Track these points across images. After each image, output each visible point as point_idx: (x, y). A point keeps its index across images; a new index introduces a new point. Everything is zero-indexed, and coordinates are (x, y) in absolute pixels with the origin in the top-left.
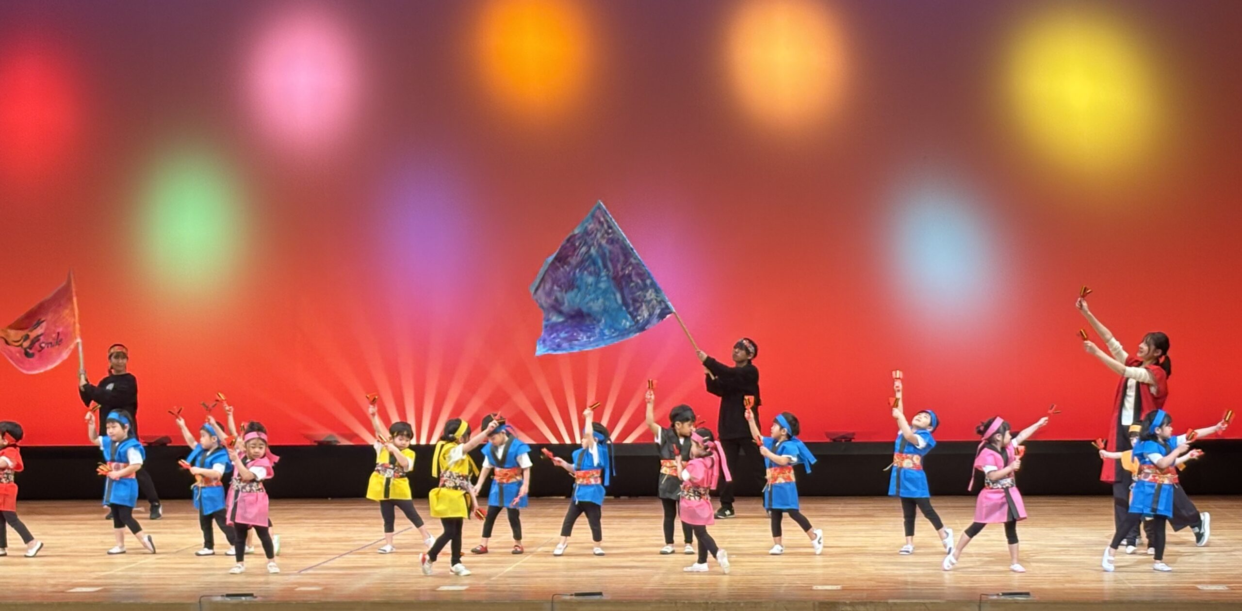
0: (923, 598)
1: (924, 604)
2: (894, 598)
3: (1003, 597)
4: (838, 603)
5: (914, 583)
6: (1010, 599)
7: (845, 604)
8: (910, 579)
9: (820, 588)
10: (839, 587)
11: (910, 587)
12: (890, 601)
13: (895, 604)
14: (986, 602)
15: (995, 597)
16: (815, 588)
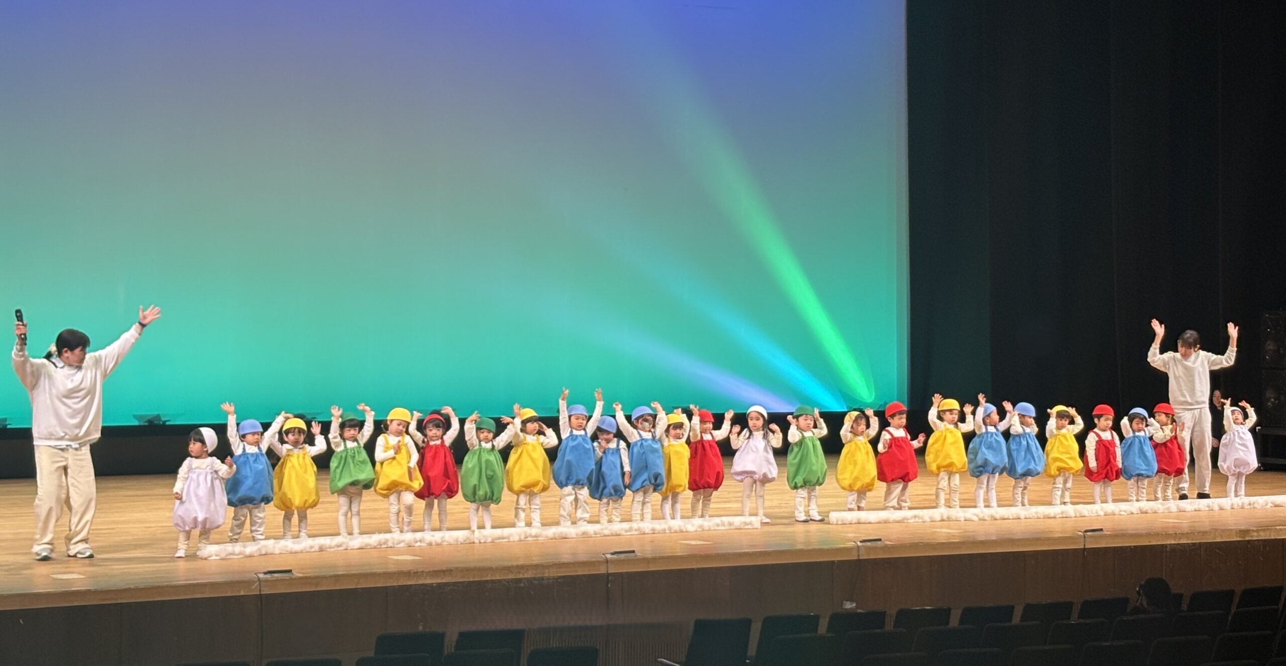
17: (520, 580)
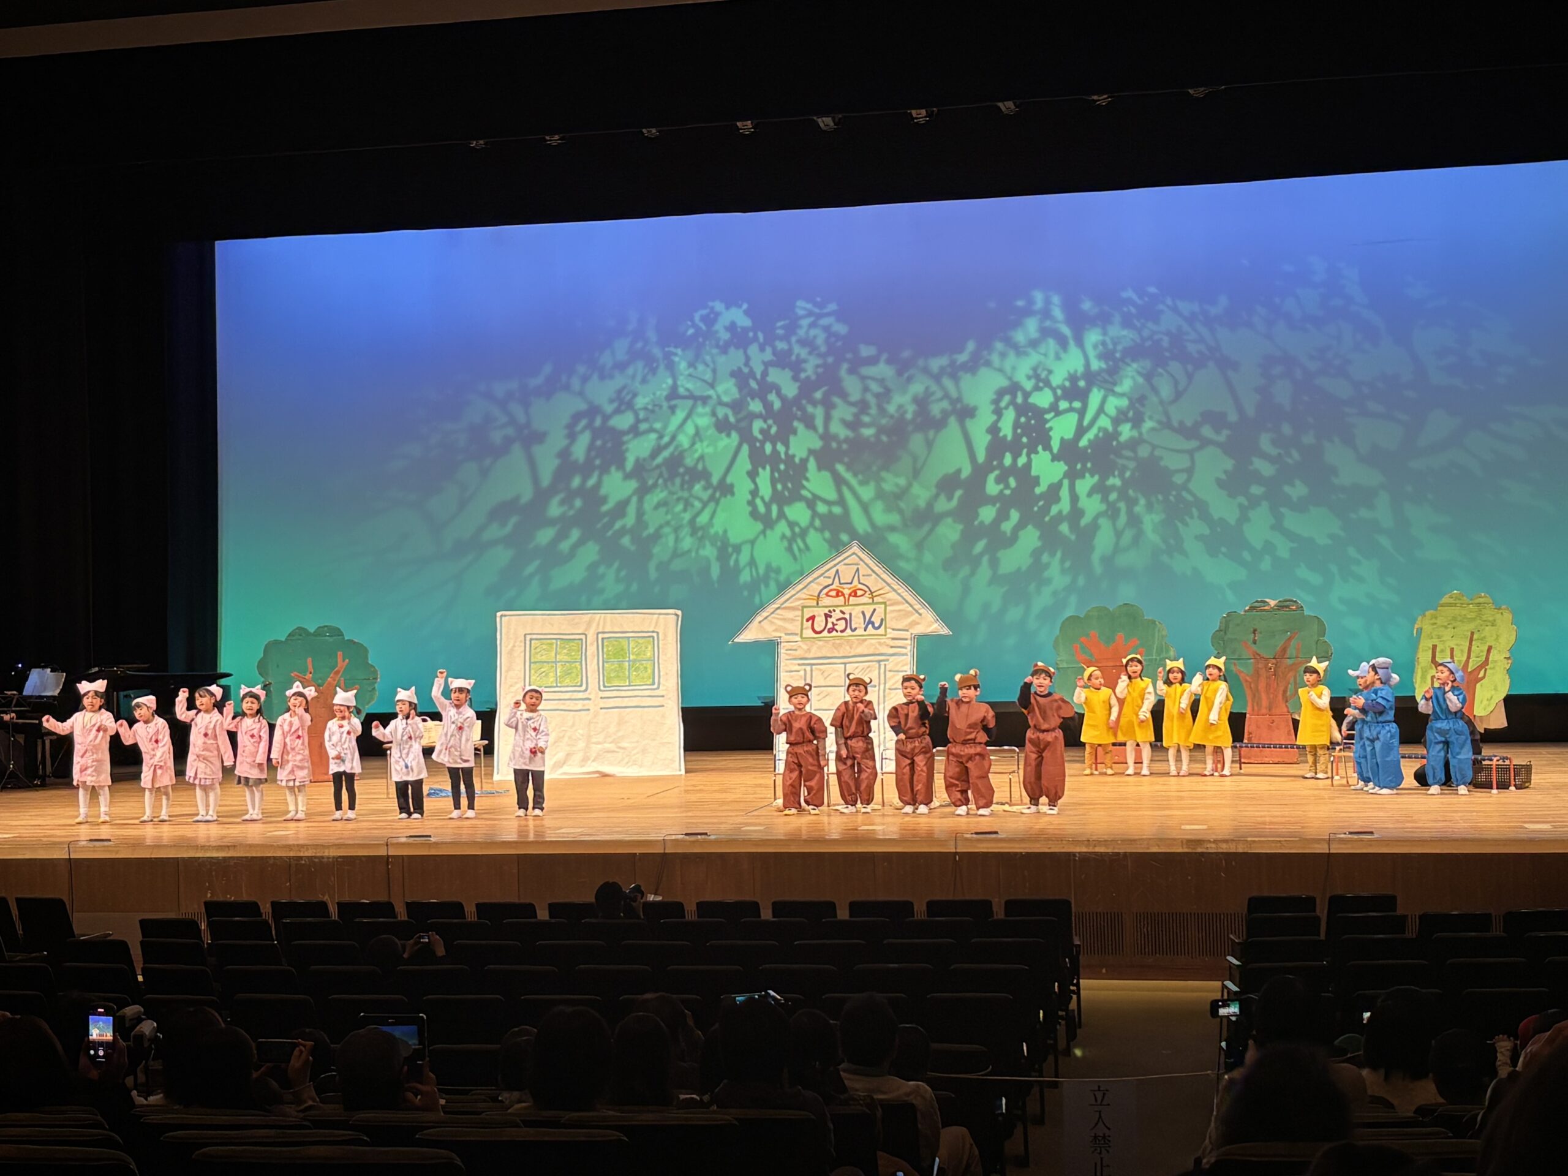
0: (1279, 836)
1: (1280, 841)
2: (1251, 836)
3: (1350, 836)
4: (1204, 841)
5: (1271, 823)
6: (1356, 837)
7: (1209, 841)
8: (1268, 819)
9: (1188, 827)
10: (1205, 827)
11: (1267, 827)
12: (1249, 839)
13: (1254, 841)
14: (1334, 840)
15: (1343, 836)
16: (1183, 827)
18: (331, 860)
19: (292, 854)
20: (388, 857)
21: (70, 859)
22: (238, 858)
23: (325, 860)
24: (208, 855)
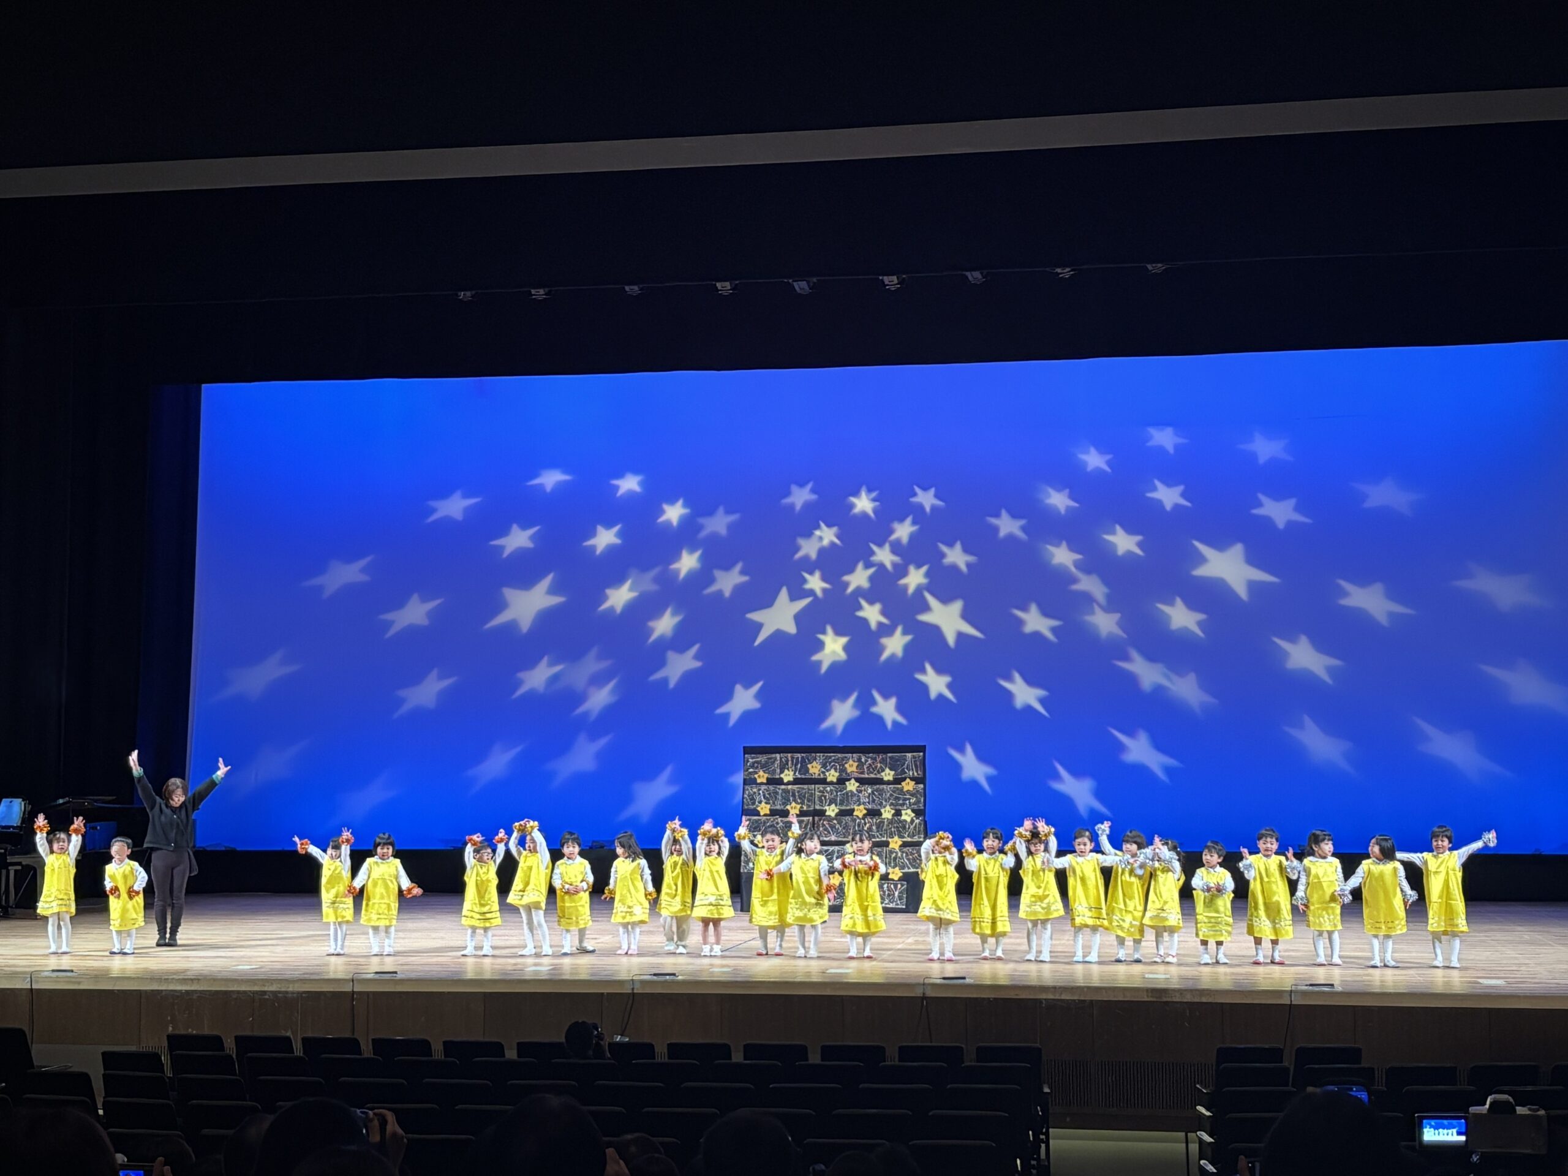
17: (264, 993)
18: (295, 995)
19: (256, 988)
20: (353, 992)
21: (31, 989)
22: (201, 992)
23: (290, 995)
24: (172, 987)
